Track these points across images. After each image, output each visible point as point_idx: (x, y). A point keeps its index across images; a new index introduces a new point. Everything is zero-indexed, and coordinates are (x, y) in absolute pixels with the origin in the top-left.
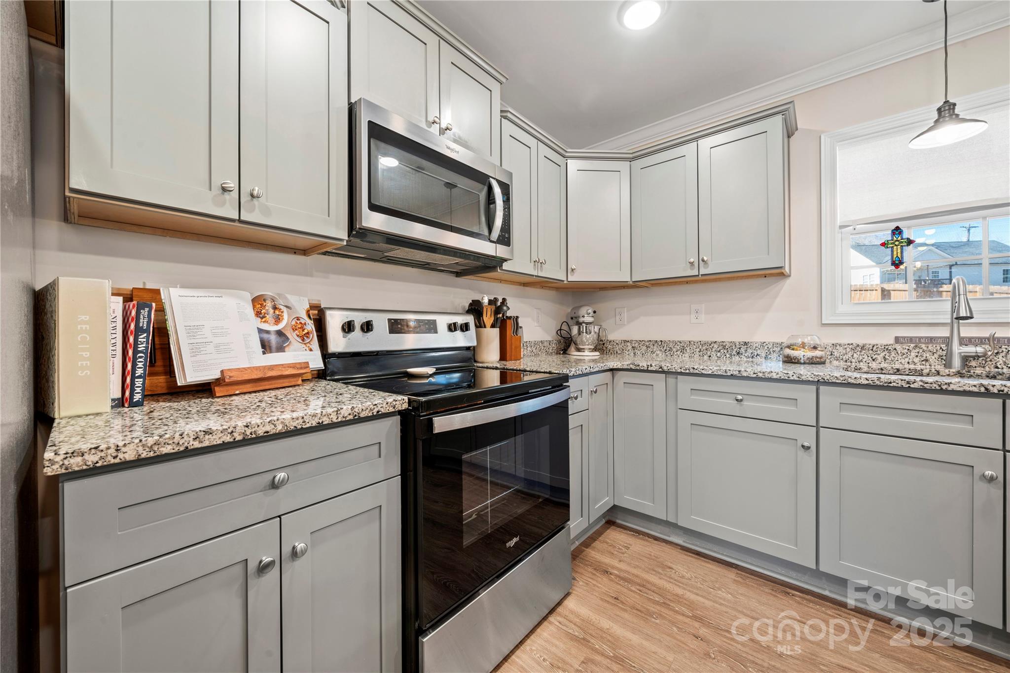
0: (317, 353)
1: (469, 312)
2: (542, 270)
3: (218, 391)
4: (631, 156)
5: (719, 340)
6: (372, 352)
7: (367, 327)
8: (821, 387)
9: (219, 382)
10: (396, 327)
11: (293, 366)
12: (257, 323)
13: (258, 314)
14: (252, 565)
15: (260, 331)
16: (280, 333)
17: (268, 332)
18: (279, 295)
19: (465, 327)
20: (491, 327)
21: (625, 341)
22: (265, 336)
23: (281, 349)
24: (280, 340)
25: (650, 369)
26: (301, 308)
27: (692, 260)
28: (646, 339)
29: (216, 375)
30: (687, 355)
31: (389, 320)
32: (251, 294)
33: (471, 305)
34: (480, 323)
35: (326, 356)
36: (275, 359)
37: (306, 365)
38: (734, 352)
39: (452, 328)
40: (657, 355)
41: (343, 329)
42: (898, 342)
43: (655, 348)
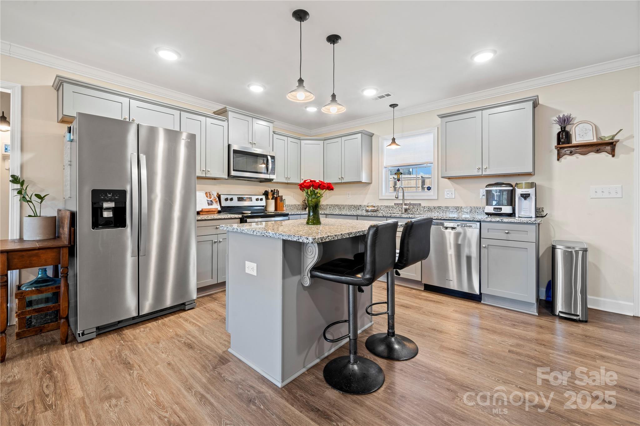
0: (219, 206)
1: (264, 194)
2: (289, 180)
3: (201, 213)
4: (324, 139)
5: (354, 204)
6: (233, 206)
7: (232, 199)
8: (358, 217)
9: (201, 211)
10: (240, 199)
11: (215, 209)
12: (207, 198)
13: (207, 196)
14: (213, 241)
15: (207, 200)
16: (211, 201)
17: (209, 201)
18: (211, 191)
19: (261, 200)
20: (271, 199)
21: (327, 205)
22: (208, 201)
23: (212, 205)
24: (211, 202)
25: (322, 213)
26: (215, 195)
27: (339, 177)
28: (334, 204)
29: (201, 210)
30: (345, 210)
31: (238, 197)
32: (205, 191)
33: (265, 192)
34: (268, 198)
35: (221, 207)
36: (211, 207)
37: (217, 209)
38: (357, 209)
39: (257, 200)
40: (337, 210)
41: (225, 200)
42: (395, 205)
43: (336, 207)
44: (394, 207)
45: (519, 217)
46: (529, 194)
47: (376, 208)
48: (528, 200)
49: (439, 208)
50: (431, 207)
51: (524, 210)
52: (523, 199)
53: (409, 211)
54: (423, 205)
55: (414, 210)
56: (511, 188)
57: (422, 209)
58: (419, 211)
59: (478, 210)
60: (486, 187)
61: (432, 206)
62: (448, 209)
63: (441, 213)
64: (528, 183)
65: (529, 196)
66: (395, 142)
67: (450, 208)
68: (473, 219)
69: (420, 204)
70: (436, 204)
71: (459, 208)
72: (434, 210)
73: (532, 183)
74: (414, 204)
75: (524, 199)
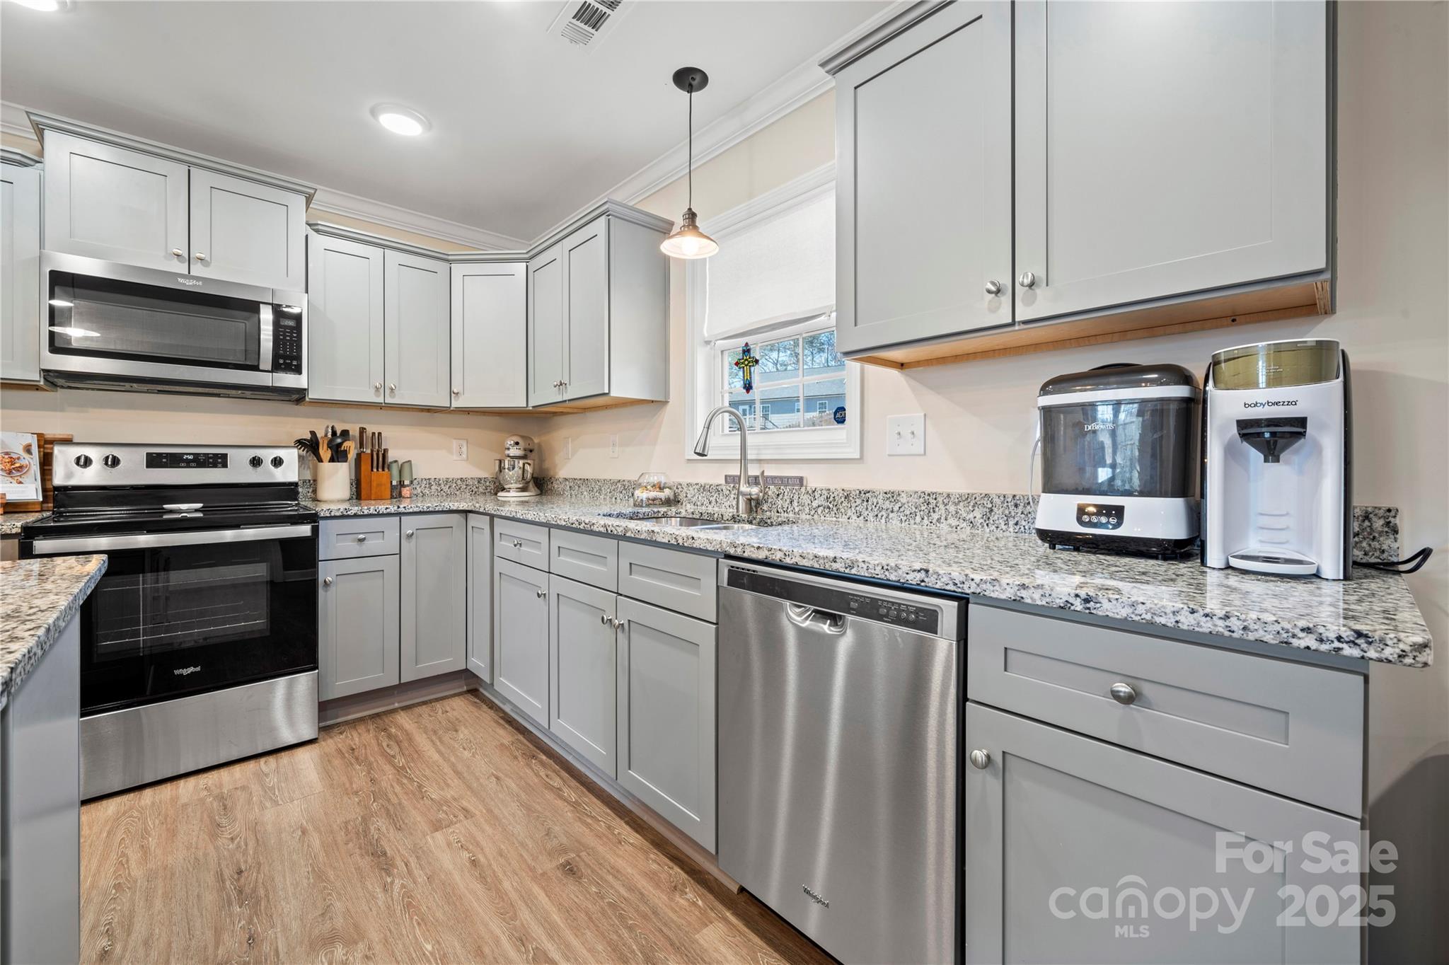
31: (149, 454)
41: (78, 463)
42: (726, 482)
43: (583, 488)
44: (724, 488)
45: (1228, 567)
46: (1302, 422)
47: (667, 493)
48: (1287, 463)
49: (865, 495)
50: (836, 494)
51: (1265, 521)
52: (1255, 455)
53: (765, 507)
54: (812, 483)
55: (780, 503)
56: (1181, 391)
57: (806, 499)
58: (797, 510)
59: (1020, 510)
60: (1045, 390)
61: (840, 486)
62: (896, 501)
63: (871, 518)
64: (1295, 347)
65: (1302, 435)
66: (695, 227)
67: (903, 499)
68: (923, 574)
69: (801, 479)
70: (852, 480)
71: (940, 499)
72: (845, 504)
73: (1324, 349)
74: (783, 481)
75: (1262, 456)
